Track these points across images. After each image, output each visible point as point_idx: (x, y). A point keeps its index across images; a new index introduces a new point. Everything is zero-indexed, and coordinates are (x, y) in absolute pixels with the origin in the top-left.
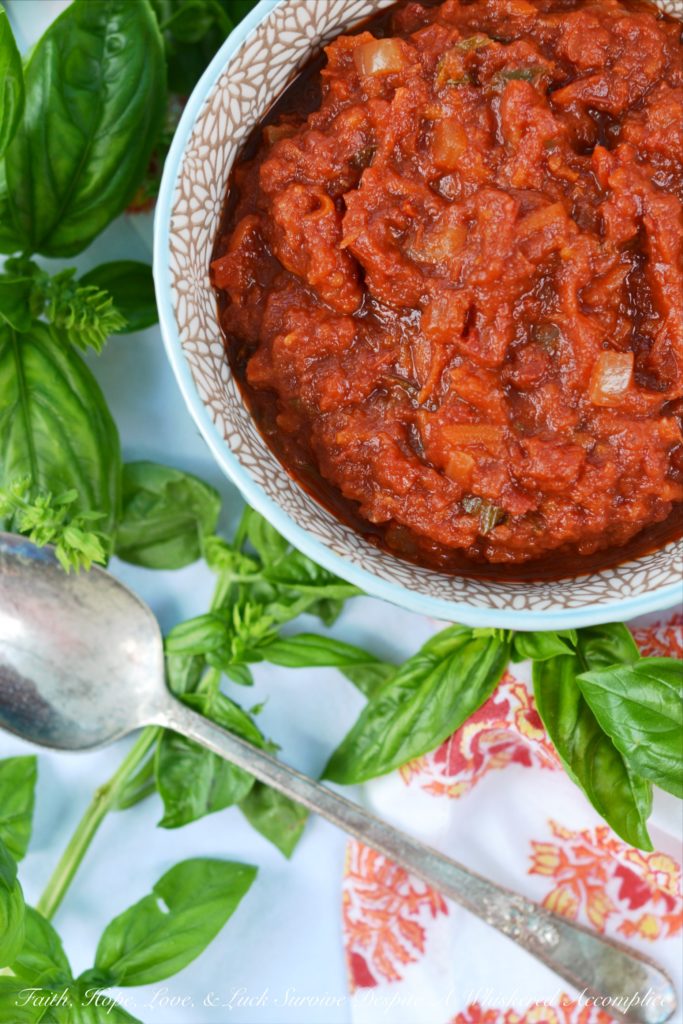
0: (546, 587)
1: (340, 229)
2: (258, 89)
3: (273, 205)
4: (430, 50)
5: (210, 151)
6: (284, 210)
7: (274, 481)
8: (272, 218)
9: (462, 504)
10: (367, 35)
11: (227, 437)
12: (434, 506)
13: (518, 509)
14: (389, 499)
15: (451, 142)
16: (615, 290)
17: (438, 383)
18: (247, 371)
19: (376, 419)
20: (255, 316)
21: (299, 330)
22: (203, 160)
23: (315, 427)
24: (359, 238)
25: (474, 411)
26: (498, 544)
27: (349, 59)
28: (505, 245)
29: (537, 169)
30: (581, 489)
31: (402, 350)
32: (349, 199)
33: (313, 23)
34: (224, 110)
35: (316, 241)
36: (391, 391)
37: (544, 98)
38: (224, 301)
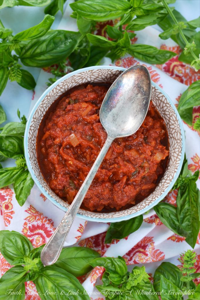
2: (172, 135)
22: (170, 113)
27: (163, 153)
33: (174, 152)
37: (128, 174)
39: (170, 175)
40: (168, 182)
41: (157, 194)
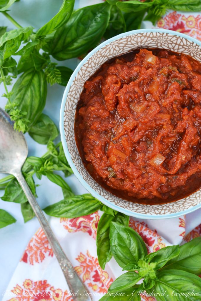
0: (116, 197)
1: (119, 91)
2: (120, 49)
3: (107, 77)
4: (163, 64)
5: (101, 57)
6: (109, 80)
7: (70, 138)
8: (105, 79)
9: (108, 168)
10: (151, 52)
11: (65, 121)
12: (101, 164)
13: (119, 176)
14: (93, 157)
15: (154, 87)
16: (171, 142)
17: (119, 138)
18: (80, 110)
19: (101, 138)
20: (89, 99)
21: (96, 108)
22: (98, 58)
23: (87, 131)
24: (121, 96)
25: (123, 149)
26: (110, 181)
27: (144, 55)
28: (152, 117)
29: (170, 104)
30: (136, 180)
31: (116, 126)
32: (125, 86)
33: (141, 42)
34: (109, 50)
35: (112, 91)
36: (108, 134)
37: (181, 90)
38: (84, 91)
39: (170, 41)
40: (180, 40)
41: (197, 50)
